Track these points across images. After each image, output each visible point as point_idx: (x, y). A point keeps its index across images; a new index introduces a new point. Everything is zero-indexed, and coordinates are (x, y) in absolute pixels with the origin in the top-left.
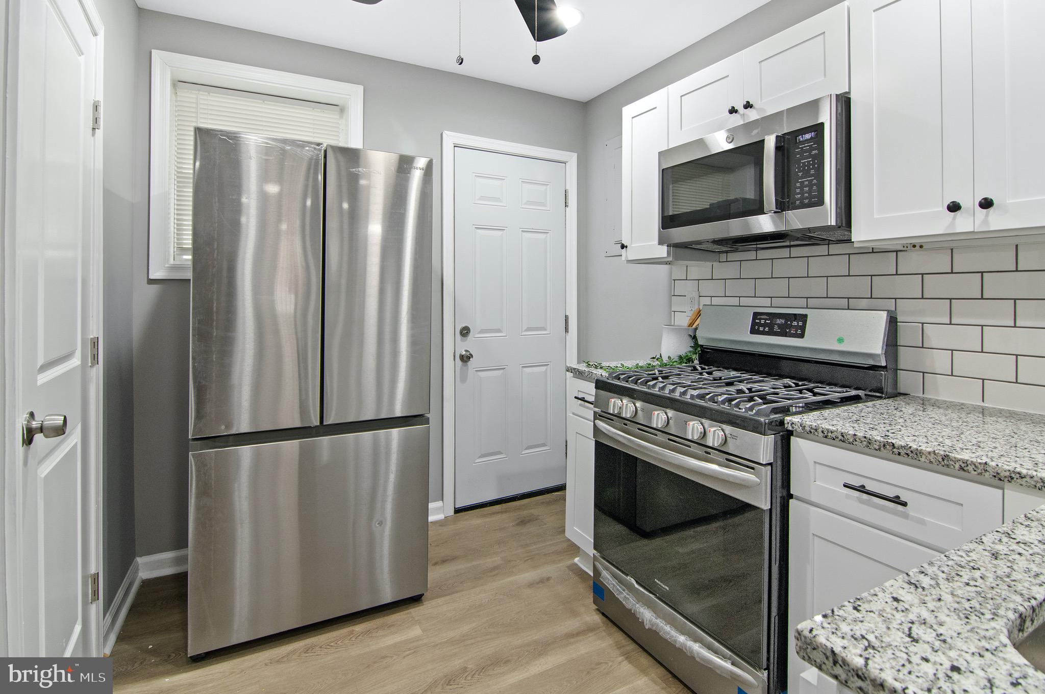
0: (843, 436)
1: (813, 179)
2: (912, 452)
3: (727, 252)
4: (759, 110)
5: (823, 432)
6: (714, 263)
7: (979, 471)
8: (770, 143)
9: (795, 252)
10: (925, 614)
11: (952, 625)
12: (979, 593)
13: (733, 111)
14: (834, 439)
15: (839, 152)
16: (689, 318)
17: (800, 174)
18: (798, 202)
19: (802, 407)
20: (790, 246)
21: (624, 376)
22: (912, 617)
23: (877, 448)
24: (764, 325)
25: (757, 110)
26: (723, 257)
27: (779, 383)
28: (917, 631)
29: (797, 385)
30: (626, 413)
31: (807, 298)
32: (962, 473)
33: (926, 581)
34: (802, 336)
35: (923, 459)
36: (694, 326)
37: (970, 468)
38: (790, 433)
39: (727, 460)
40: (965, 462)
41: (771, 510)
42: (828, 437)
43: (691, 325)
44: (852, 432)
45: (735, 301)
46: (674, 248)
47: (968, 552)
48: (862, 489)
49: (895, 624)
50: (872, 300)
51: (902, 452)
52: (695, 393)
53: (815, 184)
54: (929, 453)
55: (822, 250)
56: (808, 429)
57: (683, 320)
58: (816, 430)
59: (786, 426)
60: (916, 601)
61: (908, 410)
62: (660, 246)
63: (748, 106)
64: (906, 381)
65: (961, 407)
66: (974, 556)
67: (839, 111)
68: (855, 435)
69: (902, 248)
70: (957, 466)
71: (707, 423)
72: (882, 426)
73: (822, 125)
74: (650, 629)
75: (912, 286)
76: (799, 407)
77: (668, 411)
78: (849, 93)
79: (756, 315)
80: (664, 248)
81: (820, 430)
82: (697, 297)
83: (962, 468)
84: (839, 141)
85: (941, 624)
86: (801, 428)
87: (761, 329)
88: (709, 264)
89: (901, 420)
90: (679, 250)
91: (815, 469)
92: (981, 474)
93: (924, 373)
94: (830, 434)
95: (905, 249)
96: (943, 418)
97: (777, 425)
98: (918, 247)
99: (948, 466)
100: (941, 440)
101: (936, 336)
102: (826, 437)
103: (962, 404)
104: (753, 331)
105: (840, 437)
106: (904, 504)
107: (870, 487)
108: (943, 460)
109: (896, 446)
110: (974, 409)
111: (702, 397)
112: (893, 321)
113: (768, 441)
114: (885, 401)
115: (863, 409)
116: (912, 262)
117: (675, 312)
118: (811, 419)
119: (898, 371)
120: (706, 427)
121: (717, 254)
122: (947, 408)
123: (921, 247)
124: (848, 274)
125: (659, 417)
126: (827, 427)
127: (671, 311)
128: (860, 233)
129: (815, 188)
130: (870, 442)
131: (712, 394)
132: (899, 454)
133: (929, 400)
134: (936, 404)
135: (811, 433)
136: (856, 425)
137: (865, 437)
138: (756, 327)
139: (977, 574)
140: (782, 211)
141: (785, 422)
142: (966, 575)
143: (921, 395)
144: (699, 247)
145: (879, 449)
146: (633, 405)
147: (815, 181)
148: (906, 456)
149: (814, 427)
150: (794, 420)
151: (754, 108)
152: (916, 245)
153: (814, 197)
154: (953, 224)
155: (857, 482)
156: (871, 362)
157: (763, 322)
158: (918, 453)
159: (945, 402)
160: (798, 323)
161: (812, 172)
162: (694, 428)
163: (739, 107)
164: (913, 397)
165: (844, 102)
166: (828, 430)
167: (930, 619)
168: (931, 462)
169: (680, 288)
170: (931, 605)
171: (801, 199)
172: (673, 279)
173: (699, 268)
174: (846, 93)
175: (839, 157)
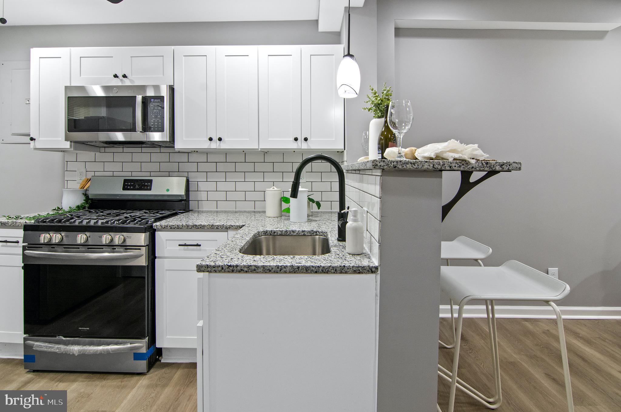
0: (178, 226)
1: (159, 120)
2: (202, 226)
3: (105, 147)
4: (131, 81)
5: (170, 226)
6: (96, 153)
7: (222, 227)
8: (139, 98)
9: (144, 150)
10: (223, 254)
11: (228, 254)
12: (231, 248)
13: (116, 76)
14: (174, 228)
15: (170, 110)
16: (80, 184)
17: (153, 116)
18: (152, 129)
19: (153, 221)
20: (142, 147)
21: (48, 220)
22: (220, 255)
23: (190, 228)
24: (130, 186)
25: (129, 79)
26: (102, 150)
27: (141, 212)
28: (222, 256)
29: (150, 212)
30: (55, 240)
31: (150, 172)
32: (217, 229)
33: (220, 249)
34: (150, 189)
35: (206, 228)
36: (85, 188)
37: (219, 227)
38: (155, 230)
39: (125, 249)
40: (218, 226)
41: (148, 265)
42: (173, 228)
43: (83, 188)
44: (181, 224)
45: (111, 174)
46: (74, 143)
47: (227, 242)
48: (185, 245)
49: (217, 257)
50: (178, 173)
51: (199, 227)
52: (104, 221)
53: (160, 122)
54: (208, 225)
55: (158, 150)
56: (163, 226)
57: (77, 185)
58: (167, 226)
59: (154, 227)
60: (220, 253)
61: (196, 215)
62: (66, 142)
63: (125, 76)
64: (192, 205)
65: (211, 212)
66: (228, 242)
67: (170, 93)
68: (183, 225)
69: (191, 152)
70: (216, 228)
71: (112, 234)
72: (190, 220)
73: (163, 97)
74: (78, 355)
75: (193, 167)
76: (152, 221)
77: (86, 233)
78: (174, 86)
79: (125, 181)
80: (69, 143)
81: (169, 226)
82: (85, 171)
83: (217, 228)
84: (170, 105)
85: (227, 254)
86: (160, 227)
87: (129, 187)
88: (93, 153)
89: (195, 218)
90: (78, 145)
91: (166, 243)
92: (222, 228)
93: (198, 201)
94: (173, 227)
95: (192, 152)
96: (207, 215)
97: (149, 228)
98: (196, 152)
99: (213, 228)
100: (209, 221)
101: (203, 186)
102: (171, 228)
103: (211, 211)
104: (124, 189)
105: (177, 227)
106: (200, 245)
107: (188, 243)
108: (212, 226)
109: (197, 225)
110: (214, 212)
111: (107, 222)
112: (188, 181)
113: (146, 235)
114: (186, 213)
115: (180, 217)
116: (194, 158)
117: (67, 181)
118: (164, 223)
119: (190, 201)
120: (112, 236)
121: (99, 148)
122: (207, 212)
123: (197, 151)
124: (169, 161)
125: (81, 238)
126: (171, 224)
127: (64, 181)
128: (179, 145)
129: (160, 124)
130: (188, 226)
131: (114, 220)
132: (198, 228)
133: (201, 211)
134: (203, 212)
135: (164, 229)
136: (181, 222)
137: (186, 225)
138: (126, 187)
139: (230, 245)
140: (145, 132)
141: (153, 226)
142: (228, 246)
143: (197, 210)
144: (91, 144)
145: (191, 228)
146: (59, 235)
147: (160, 121)
148: (200, 228)
149: (166, 225)
150: (157, 224)
151: (128, 78)
152: (196, 151)
153: (160, 128)
154: (210, 145)
155: (183, 243)
156: (180, 198)
157: (129, 184)
158: (204, 226)
159: (206, 211)
160: (148, 184)
161: (159, 116)
162: (106, 238)
163: (120, 75)
164: (195, 211)
165: (172, 89)
166: (172, 225)
167: (224, 254)
168: (208, 228)
169: (71, 166)
170: (223, 252)
171: (154, 128)
172: (65, 160)
173: (87, 155)
174: (172, 85)
175: (170, 113)
